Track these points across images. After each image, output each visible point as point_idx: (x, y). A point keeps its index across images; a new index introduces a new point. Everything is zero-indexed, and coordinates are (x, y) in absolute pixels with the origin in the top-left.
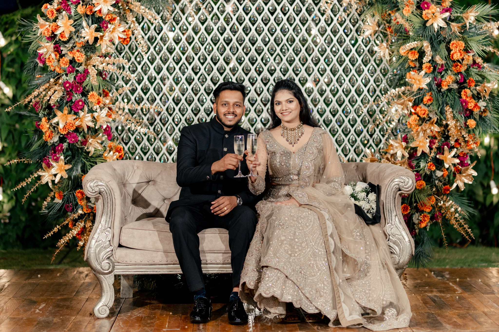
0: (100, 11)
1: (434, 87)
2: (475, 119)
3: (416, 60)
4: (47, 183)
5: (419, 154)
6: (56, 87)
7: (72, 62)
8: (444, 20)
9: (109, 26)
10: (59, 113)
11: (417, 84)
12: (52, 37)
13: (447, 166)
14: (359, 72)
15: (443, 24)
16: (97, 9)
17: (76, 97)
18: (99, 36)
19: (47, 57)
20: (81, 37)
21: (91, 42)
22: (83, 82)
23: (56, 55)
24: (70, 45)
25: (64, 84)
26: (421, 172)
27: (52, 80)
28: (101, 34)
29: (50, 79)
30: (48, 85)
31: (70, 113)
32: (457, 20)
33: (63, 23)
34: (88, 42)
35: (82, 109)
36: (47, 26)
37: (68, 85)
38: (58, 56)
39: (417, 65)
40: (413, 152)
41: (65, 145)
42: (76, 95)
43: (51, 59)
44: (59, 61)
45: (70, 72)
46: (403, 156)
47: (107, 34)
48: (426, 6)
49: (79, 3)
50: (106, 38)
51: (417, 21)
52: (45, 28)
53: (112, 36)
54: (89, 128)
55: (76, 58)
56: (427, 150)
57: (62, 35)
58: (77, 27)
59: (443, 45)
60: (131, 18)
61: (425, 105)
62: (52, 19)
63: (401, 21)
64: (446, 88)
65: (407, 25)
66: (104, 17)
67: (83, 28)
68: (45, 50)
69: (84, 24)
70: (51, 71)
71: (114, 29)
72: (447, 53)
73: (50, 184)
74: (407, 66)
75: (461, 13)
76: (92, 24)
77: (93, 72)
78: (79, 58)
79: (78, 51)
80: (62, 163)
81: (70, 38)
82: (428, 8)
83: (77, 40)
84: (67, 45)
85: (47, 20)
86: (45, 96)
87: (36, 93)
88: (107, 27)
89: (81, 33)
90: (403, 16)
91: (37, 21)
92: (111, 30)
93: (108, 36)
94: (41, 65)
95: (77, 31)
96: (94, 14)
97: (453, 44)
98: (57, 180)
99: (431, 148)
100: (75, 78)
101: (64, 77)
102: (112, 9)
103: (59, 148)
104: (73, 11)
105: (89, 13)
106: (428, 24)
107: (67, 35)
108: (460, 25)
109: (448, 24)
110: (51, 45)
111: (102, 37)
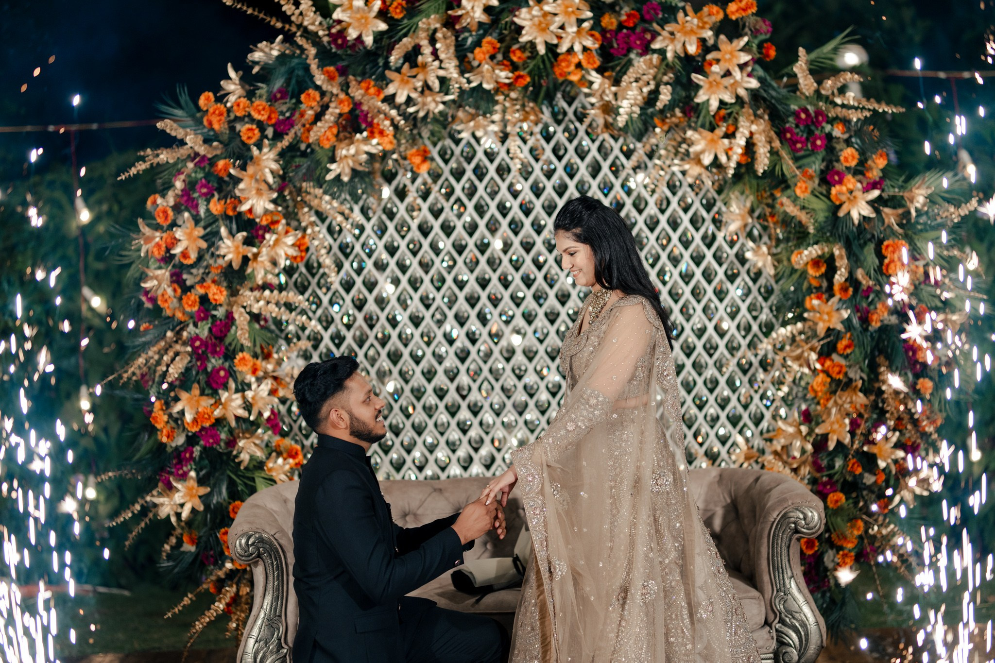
0: (250, 211)
1: (855, 321)
2: (931, 379)
3: (821, 276)
4: (168, 517)
5: (831, 445)
6: (178, 347)
7: (204, 300)
8: (871, 203)
9: (267, 236)
10: (184, 395)
11: (824, 321)
12: (167, 258)
13: (882, 464)
14: (720, 294)
15: (867, 211)
16: (244, 208)
17: (214, 362)
18: (250, 255)
19: (160, 292)
20: (219, 256)
21: (236, 266)
22: (226, 335)
23: (175, 290)
24: (199, 272)
25: (192, 341)
26: (836, 477)
27: (169, 334)
28: (255, 250)
29: (165, 332)
30: (163, 344)
31: (202, 393)
32: (895, 202)
33: (185, 233)
34: (230, 265)
35: (226, 388)
36: (157, 239)
37: (198, 343)
38: (179, 291)
39: (825, 284)
40: (820, 443)
41: (197, 450)
42: (213, 361)
43: (166, 297)
44: (180, 299)
45: (202, 319)
46: (803, 451)
47: (264, 250)
48: (836, 178)
49: (213, 196)
50: (264, 258)
51: (820, 206)
52: (153, 243)
53: (273, 253)
54: (238, 418)
55: (210, 296)
56: (847, 440)
57: (185, 254)
58: (212, 238)
59: (871, 247)
60: (307, 217)
61: (841, 355)
62: (165, 225)
63: (792, 210)
64: (879, 324)
65: (803, 217)
66: (258, 220)
67: (221, 239)
68: (155, 282)
69: (223, 231)
70: (169, 318)
71: (277, 242)
72: (877, 261)
73: (173, 519)
74: (805, 286)
75: (901, 188)
76: (238, 231)
77: (241, 318)
78: (216, 297)
79: (214, 282)
80: (192, 483)
81: (200, 258)
82: (840, 182)
83: (211, 262)
84: (194, 271)
85: (157, 227)
86: (159, 363)
87: (141, 360)
88: (264, 238)
89: (218, 248)
90: (795, 199)
91: (138, 231)
92: (271, 243)
93: (268, 254)
94: (148, 305)
95: (211, 245)
96: (240, 214)
97: (887, 246)
98: (185, 513)
99: (852, 433)
100: (210, 330)
101: (191, 328)
102: (271, 207)
103: (188, 455)
104: (202, 211)
105: (231, 213)
106: (841, 214)
107: (193, 256)
108: (900, 211)
109: (877, 211)
110: (164, 273)
111: (256, 256)
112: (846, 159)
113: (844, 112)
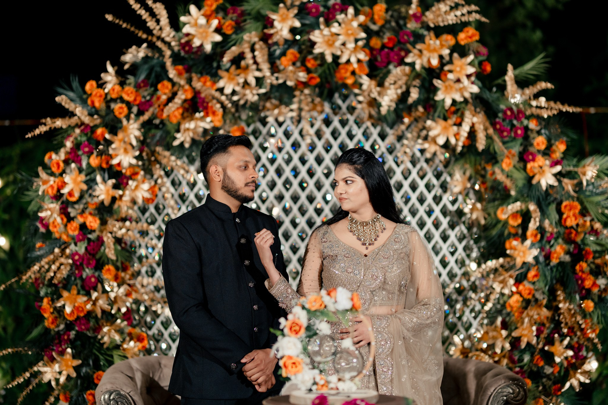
0: (119, 164)
1: (541, 259)
2: (593, 300)
3: (518, 226)
4: (50, 382)
5: (523, 345)
6: (63, 260)
7: (83, 227)
8: (555, 175)
9: (130, 182)
10: (65, 294)
11: (521, 257)
12: (58, 196)
13: (558, 360)
14: (445, 238)
15: (552, 181)
16: (115, 162)
17: (87, 272)
18: (117, 196)
19: (51, 220)
20: (94, 196)
21: (107, 203)
22: (97, 253)
23: (62, 219)
24: (81, 206)
25: (72, 256)
26: (525, 368)
27: (57, 250)
28: (121, 192)
29: (54, 249)
30: (52, 257)
31: (78, 293)
32: (570, 175)
33: (72, 179)
34: (102, 202)
35: (95, 290)
36: (52, 183)
37: (77, 257)
38: (65, 220)
39: (520, 231)
40: (515, 342)
41: (73, 334)
42: (87, 270)
43: (56, 224)
44: (66, 226)
45: (80, 240)
46: (503, 349)
47: (127, 192)
48: (531, 157)
49: (92, 153)
50: (127, 198)
51: (519, 176)
52: (48, 185)
53: (133, 195)
54: (103, 311)
55: (88, 224)
56: (534, 341)
57: (71, 194)
58: (91, 183)
59: (553, 207)
60: (158, 172)
61: (530, 282)
62: (57, 172)
63: (500, 177)
64: (558, 261)
65: (508, 183)
66: (124, 171)
67: (97, 184)
68: (49, 213)
69: (99, 178)
70: (56, 239)
71: (137, 187)
72: (557, 217)
73: (53, 383)
74: (506, 232)
75: (575, 166)
76: (110, 178)
77: (108, 239)
78: (92, 224)
79: (90, 214)
80: (68, 357)
81: (81, 197)
82: (534, 160)
83: (89, 200)
84: (76, 206)
85: (52, 174)
86: (48, 271)
87: (36, 268)
88: (127, 184)
89: (94, 190)
90: (502, 170)
91: (37, 176)
92: (133, 187)
93: (130, 195)
94: (42, 230)
95: (90, 188)
96: (111, 166)
97: (566, 206)
98: (62, 379)
99: (538, 336)
100: (86, 248)
101: (72, 247)
102: (134, 161)
103: (66, 337)
104: (84, 164)
105: (104, 166)
106: (534, 182)
107: (77, 195)
108: (575, 182)
109: (560, 181)
110: (56, 206)
111: (121, 197)
112: (538, 144)
113: (538, 111)
